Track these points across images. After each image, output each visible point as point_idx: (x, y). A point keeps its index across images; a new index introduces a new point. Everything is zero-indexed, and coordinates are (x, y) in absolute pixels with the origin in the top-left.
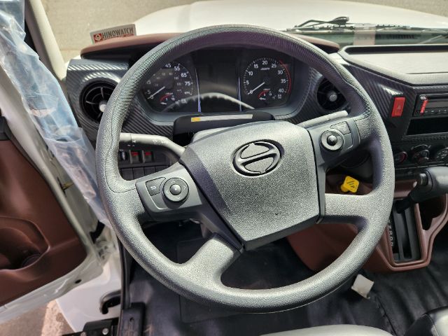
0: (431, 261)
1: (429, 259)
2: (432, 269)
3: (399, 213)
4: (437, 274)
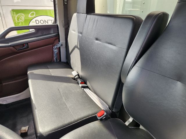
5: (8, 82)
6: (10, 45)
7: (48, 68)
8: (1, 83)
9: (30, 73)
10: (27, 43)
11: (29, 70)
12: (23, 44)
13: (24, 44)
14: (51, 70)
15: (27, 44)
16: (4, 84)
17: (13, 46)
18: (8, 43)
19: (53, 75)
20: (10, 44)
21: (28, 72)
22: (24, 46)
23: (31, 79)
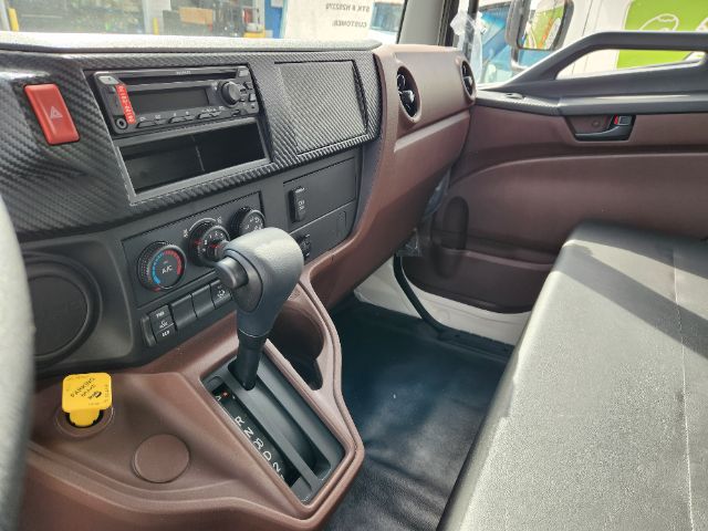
0: (366, 444)
1: (360, 443)
2: (375, 452)
3: (248, 389)
4: (387, 454)
5: (485, 253)
6: (558, 109)
7: (671, 262)
8: (464, 248)
9: (575, 248)
10: (632, 114)
11: (576, 233)
12: (610, 116)
13: (616, 116)
14: (680, 276)
15: (633, 117)
16: (469, 254)
17: (569, 117)
18: (557, 100)
19: (680, 300)
20: (559, 105)
21: (569, 243)
22: (612, 126)
23: (565, 272)
